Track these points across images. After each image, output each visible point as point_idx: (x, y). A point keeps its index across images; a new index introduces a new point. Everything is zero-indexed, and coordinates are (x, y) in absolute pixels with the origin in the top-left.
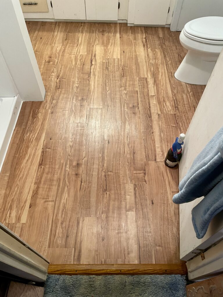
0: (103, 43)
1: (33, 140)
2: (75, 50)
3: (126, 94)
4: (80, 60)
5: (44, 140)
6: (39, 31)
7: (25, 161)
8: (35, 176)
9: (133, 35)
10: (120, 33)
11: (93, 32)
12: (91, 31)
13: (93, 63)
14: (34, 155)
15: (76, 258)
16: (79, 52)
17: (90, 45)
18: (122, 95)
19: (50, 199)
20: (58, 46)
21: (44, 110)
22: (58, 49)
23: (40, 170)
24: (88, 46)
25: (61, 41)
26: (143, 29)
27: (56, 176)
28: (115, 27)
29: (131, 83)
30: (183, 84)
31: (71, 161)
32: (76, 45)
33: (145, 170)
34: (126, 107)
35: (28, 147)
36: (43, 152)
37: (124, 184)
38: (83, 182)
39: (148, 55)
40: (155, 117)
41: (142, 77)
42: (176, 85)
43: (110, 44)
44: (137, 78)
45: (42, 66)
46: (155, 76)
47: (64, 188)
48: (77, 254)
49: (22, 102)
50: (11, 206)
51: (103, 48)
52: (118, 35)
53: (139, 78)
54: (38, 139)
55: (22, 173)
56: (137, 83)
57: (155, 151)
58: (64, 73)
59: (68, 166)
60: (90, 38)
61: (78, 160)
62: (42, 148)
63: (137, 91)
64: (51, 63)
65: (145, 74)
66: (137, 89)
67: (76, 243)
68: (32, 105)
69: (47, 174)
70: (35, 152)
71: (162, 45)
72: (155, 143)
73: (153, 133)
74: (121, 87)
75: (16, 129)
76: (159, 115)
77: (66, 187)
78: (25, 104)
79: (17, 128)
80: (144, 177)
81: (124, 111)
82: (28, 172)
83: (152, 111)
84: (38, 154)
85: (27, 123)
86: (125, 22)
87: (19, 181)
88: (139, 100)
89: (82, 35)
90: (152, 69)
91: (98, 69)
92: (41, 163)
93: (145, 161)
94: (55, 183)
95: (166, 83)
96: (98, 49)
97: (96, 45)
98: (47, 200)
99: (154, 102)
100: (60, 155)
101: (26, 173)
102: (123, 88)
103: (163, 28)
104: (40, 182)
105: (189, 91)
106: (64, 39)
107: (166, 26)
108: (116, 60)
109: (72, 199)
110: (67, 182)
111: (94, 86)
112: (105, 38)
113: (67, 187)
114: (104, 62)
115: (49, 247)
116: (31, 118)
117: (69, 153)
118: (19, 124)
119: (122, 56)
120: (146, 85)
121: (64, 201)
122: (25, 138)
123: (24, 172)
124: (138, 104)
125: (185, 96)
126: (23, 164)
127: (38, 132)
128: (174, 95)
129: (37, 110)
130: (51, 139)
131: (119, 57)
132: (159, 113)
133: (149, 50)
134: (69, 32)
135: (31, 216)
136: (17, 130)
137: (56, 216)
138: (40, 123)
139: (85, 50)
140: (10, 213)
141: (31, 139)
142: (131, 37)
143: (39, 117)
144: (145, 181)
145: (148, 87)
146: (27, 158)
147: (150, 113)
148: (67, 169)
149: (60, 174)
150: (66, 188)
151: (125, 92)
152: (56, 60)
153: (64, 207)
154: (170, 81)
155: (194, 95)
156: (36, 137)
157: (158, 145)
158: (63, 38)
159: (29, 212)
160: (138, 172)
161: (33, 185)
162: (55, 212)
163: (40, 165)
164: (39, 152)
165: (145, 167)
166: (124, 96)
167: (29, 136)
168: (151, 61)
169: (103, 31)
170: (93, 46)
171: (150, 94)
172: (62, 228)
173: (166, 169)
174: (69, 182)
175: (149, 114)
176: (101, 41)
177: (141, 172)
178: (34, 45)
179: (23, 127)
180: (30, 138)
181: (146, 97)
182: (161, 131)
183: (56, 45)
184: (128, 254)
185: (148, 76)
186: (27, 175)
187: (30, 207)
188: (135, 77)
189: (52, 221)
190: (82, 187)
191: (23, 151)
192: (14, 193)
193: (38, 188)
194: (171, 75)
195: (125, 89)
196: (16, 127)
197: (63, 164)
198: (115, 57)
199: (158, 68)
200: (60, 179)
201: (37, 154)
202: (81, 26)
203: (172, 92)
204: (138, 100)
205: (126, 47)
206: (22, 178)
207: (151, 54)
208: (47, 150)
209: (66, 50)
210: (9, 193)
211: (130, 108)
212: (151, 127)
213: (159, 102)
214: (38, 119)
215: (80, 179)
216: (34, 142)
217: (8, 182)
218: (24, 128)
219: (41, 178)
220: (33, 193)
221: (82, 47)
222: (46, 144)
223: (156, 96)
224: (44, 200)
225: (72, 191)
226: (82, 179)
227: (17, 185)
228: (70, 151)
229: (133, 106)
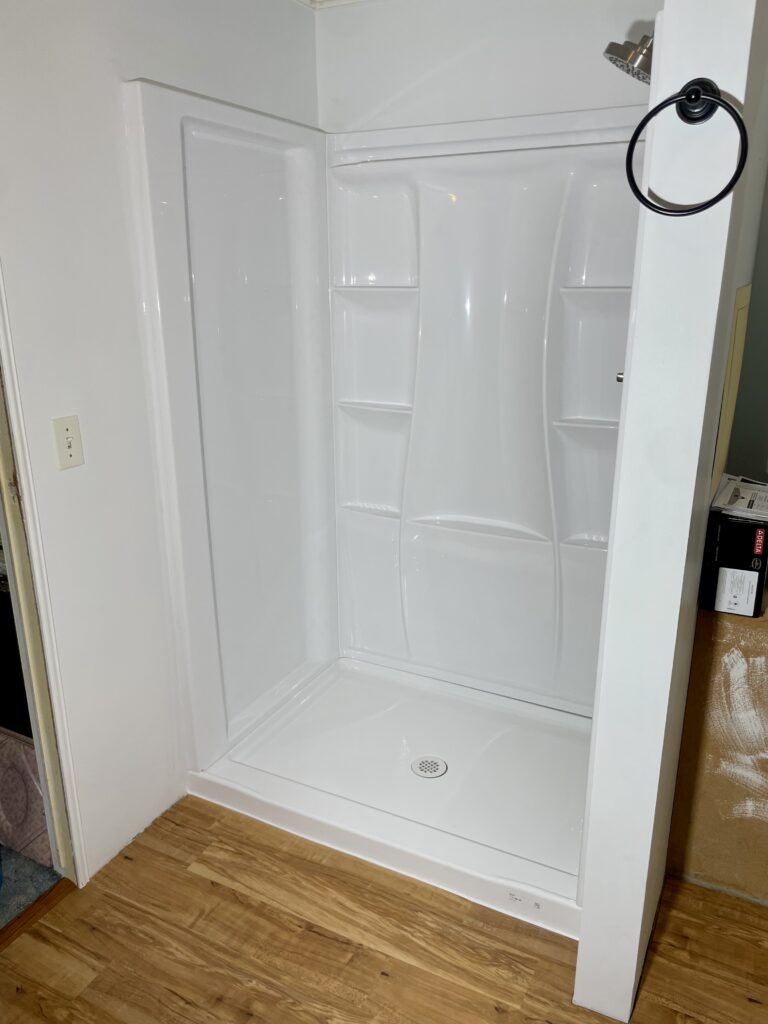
1: (405, 930)
5: (387, 956)
7: (342, 898)
8: (283, 908)
14: (351, 922)
15: (43, 930)
19: (200, 923)
21: (525, 991)
23: (296, 922)
27: (253, 951)
31: (272, 1002)
35: (385, 914)
36: (348, 943)
38: (188, 1006)
47: (203, 957)
49: (577, 939)
50: (241, 854)
54: (401, 943)
55: (309, 886)
59: (262, 988)
62: (361, 945)
67: (67, 939)
68: (562, 964)
69: (272, 935)
70: (358, 925)
75: (464, 903)
77: (204, 963)
78: (572, 946)
79: (469, 906)
82: (306, 898)
84: (346, 930)
85: (481, 933)
87: (293, 879)
92: (316, 930)
94: (235, 943)
98: (204, 917)
100: (310, 979)
101: (306, 893)
104: (261, 915)
109: (165, 965)
113: (203, 966)
116: (499, 946)
117: (304, 1007)
118: (486, 915)
121: (171, 947)
122: (420, 914)
123: (312, 890)
126: (333, 893)
127: (431, 949)
129: (532, 972)
130: (383, 974)
135: (195, 881)
136: (459, 905)
137: (153, 923)
138: (465, 963)
140: (226, 850)
141: (412, 927)
143: (492, 968)
146: (349, 904)
148: (254, 983)
149: (251, 963)
150: (200, 962)
153: (157, 943)
156: (412, 941)
159: (203, 880)
161: (264, 899)
162: (165, 925)
163: (310, 927)
164: (353, 935)
167: (426, 927)
172: (119, 925)
174: (211, 974)
179: (467, 920)
180: (416, 926)
186: (298, 894)
187: (212, 883)
189: (149, 913)
190: (174, 998)
192: (266, 863)
193: (248, 907)
196: (474, 903)
197: (278, 978)
200: (236, 956)
201: (350, 927)
206: (298, 883)
208: (350, 955)
210: (275, 857)
214: (488, 965)
215: (201, 1002)
216: (396, 931)
217: (304, 859)
218: (461, 921)
219: (270, 919)
220: (243, 895)
224: (207, 911)
225: (184, 973)
226: (196, 1006)
227: (285, 873)
228: (311, 1009)
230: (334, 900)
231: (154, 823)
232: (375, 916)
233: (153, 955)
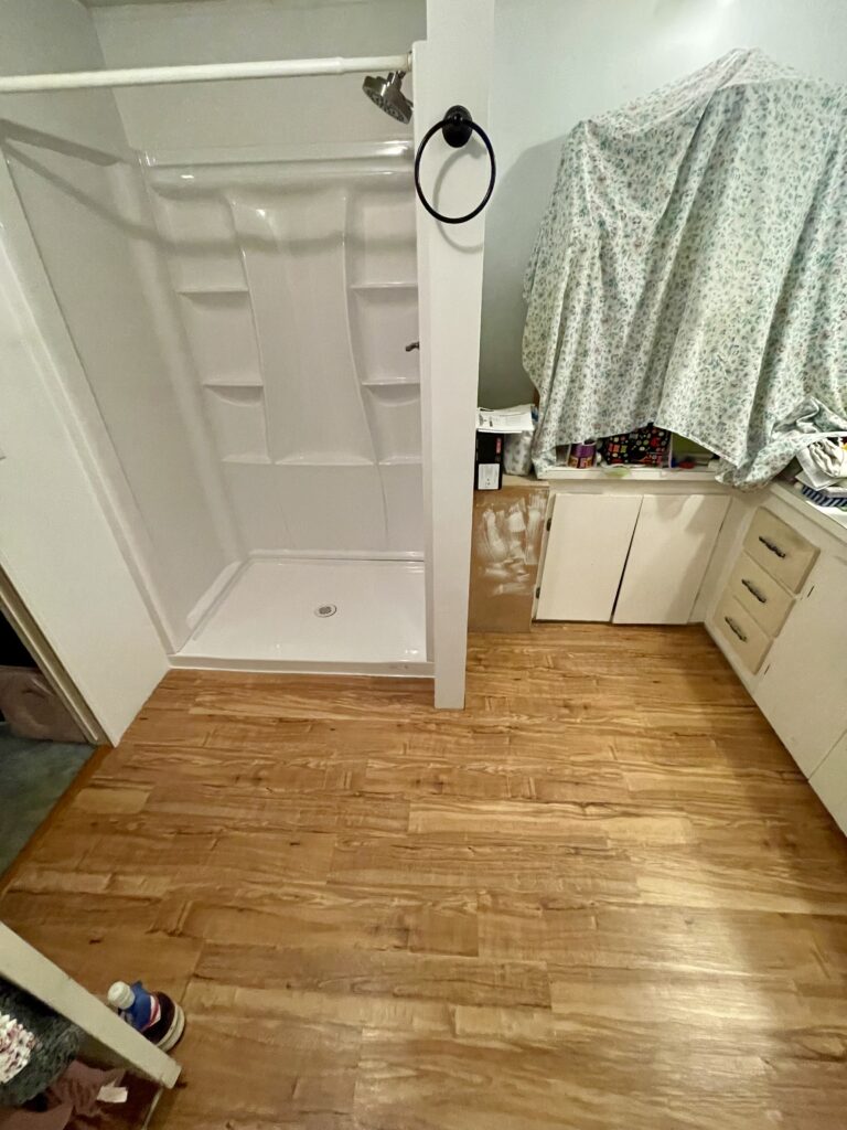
0: (709, 842)
1: (337, 703)
3: (460, 910)
4: (597, 774)
5: (332, 720)
6: (687, 675)
7: (295, 698)
8: (260, 715)
12: (763, 802)
13: (592, 810)
14: (305, 709)
15: (96, 782)
16: (630, 771)
18: (455, 894)
19: (210, 740)
21: (410, 711)
22: (627, 721)
23: (271, 720)
24: (673, 792)
25: (666, 724)
27: (250, 744)
29: (517, 935)
31: (271, 767)
32: (661, 760)
33: (181, 935)
34: (404, 902)
35: (324, 699)
36: (306, 720)
38: (219, 788)
40: (351, 1009)
44: (542, 965)
47: (219, 759)
48: (101, 783)
49: (433, 677)
50: (222, 693)
51: (682, 841)
52: (797, 907)
53: (544, 976)
54: (337, 711)
55: (274, 698)
57: (224, 981)
58: (532, 740)
59: (262, 762)
61: (267, 779)
62: (314, 719)
63: (476, 954)
64: (564, 711)
66: (485, 955)
68: (427, 692)
69: (258, 732)
70: (309, 709)
72: (250, 986)
73: (288, 987)
74: (494, 895)
75: (366, 679)
77: (220, 762)
78: (431, 682)
79: (370, 679)
80: (165, 930)
81: (391, 896)
82: (273, 705)
84: (303, 714)
85: (380, 690)
87: (261, 697)
88: (434, 958)
89: (726, 777)
90: (613, 1053)
91: (565, 823)
92: (285, 720)
93: (209, 941)
96: (668, 826)
97: (692, 821)
98: (210, 736)
99: (420, 1019)
100: (289, 748)
101: (272, 703)
102: (488, 900)
108: (630, 888)
109: (195, 772)
110: (229, 763)
111: (493, 812)
112: (748, 851)
113: (220, 764)
114: (606, 844)
116: (390, 694)
117: (291, 763)
118: (379, 683)
120: (510, 998)
121: (195, 760)
122: (344, 692)
123: (275, 700)
124: (413, 950)
126: (289, 697)
127: (356, 708)
129: (411, 701)
130: (331, 729)
132: (366, 1035)
133: (758, 1064)
134: (720, 740)
135: (197, 718)
136: (364, 680)
137: (177, 751)
138: (375, 709)
139: (650, 787)
140: (211, 694)
142: (818, 971)
143: (390, 706)
144: (152, 931)
145: (495, 1005)
146: (301, 700)
147: (370, 993)
148: (256, 762)
149: (251, 751)
150: (218, 762)
151: (471, 906)
153: (186, 761)
156: (342, 707)
157: (241, 995)
158: (683, 728)
160: (185, 914)
162: (186, 749)
163: (281, 720)
164: (310, 716)
165: (189, 936)
166: (453, 901)
167: (349, 697)
169: (791, 846)
170: (681, 809)
171: (459, 1009)
172: (154, 760)
174: (227, 766)
175: (367, 987)
176: (723, 835)
177: (182, 926)
179: (370, 686)
180: (342, 699)
181: (444, 989)
183: (642, 715)
185: (560, 1017)
186: (268, 705)
187: (209, 716)
188: (546, 954)
189: (172, 746)
190: (209, 788)
191: (316, 693)
192: (243, 694)
193: (238, 721)
195: (482, 908)
197: (269, 754)
199: (623, 1088)
200: (240, 751)
201: (306, 712)
202: (781, 773)
204: (432, 950)
206: (265, 699)
208: (310, 727)
209: (627, 739)
210: (246, 689)
211: (400, 920)
212: (314, 987)
214: (387, 705)
215: (227, 783)
216: (331, 705)
218: (366, 688)
219: (254, 724)
220: (232, 716)
222: (323, 724)
223: (449, 1038)
224: (212, 732)
225: (209, 771)
226: (225, 787)
227: (256, 696)
228: (296, 763)
229: (407, 930)
230: (291, 701)
231: (154, 692)
232: (317, 701)
233: (185, 769)
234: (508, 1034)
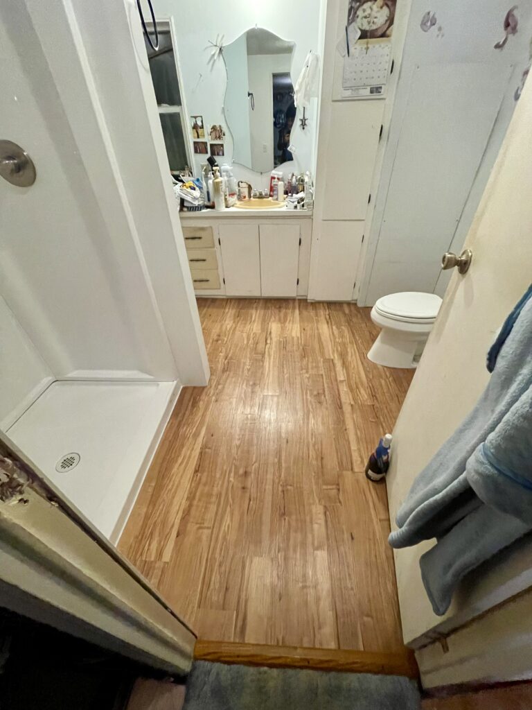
0: (280, 320)
1: (190, 436)
2: (248, 327)
3: (308, 378)
4: (253, 339)
5: (204, 437)
6: (208, 308)
7: (177, 465)
8: (188, 489)
9: (314, 311)
10: (299, 310)
11: (268, 308)
12: (266, 308)
13: (268, 342)
14: (190, 457)
15: (238, 629)
16: (252, 330)
17: (264, 322)
18: (303, 380)
19: (206, 525)
20: (228, 323)
21: (207, 397)
22: (229, 327)
23: (195, 479)
24: (262, 324)
25: (232, 318)
26: (325, 305)
27: (215, 489)
28: (294, 303)
29: (314, 364)
30: (379, 366)
31: (237, 468)
32: (248, 322)
33: (338, 485)
34: (308, 394)
35: (183, 446)
36: (201, 453)
37: (310, 505)
38: (252, 500)
39: (333, 333)
40: (347, 409)
41: (327, 357)
42: (370, 368)
43: (288, 321)
44: (322, 360)
45: (209, 345)
46: (343, 356)
47: (226, 508)
48: (240, 623)
49: (182, 387)
50: (152, 534)
51: (279, 325)
52: (297, 312)
54: (196, 435)
55: (171, 483)
56: (321, 364)
57: (351, 456)
58: (234, 353)
59: (232, 475)
60: (264, 315)
61: (246, 467)
62: (201, 448)
63: (322, 375)
64: (220, 342)
65: (331, 355)
66: (322, 372)
67: (239, 601)
68: (193, 391)
69: (205, 485)
70: (191, 453)
71: (349, 322)
72: (349, 443)
73: (346, 430)
74: (302, 369)
75: (171, 422)
76: (352, 405)
77: (229, 507)
78: (185, 389)
79: (172, 420)
80: (338, 494)
81: (307, 399)
82: (180, 481)
83: (343, 399)
84: (195, 456)
85: (185, 414)
86: (305, 298)
87: (167, 494)
88: (326, 386)
89: (257, 312)
90: (339, 349)
91: (274, 349)
92: (197, 469)
93: (338, 470)
94: (213, 499)
95: (357, 365)
96: (274, 327)
97: (272, 322)
98: (202, 525)
99: (344, 389)
100: (223, 459)
101: (176, 483)
102: (304, 371)
103: (349, 304)
104: (194, 498)
105: (388, 375)
106: (237, 315)
107: (353, 302)
108: (295, 339)
109: (236, 524)
110: (230, 500)
111: (269, 368)
112: (282, 315)
114: (281, 341)
115: (199, 607)
116: (189, 408)
117: (235, 455)
118: (175, 414)
119: (302, 335)
120: (332, 367)
121: (224, 530)
122: (180, 434)
123: (174, 481)
124: (324, 391)
125: (383, 382)
126: (175, 470)
127: (197, 425)
128: (369, 380)
129: (198, 397)
130: (212, 435)
131: (299, 335)
132: (352, 403)
133: (334, 327)
134: (241, 309)
135: (178, 549)
137: (212, 554)
139: (259, 327)
140: (149, 545)
141: (187, 435)
142: (312, 313)
143: (200, 406)
144: (340, 502)
145: (335, 371)
146: (180, 461)
147: (341, 403)
148: (232, 479)
149: (222, 486)
150: (228, 509)
151: (308, 375)
152: (226, 339)
153: (224, 538)
154: (362, 363)
155: (394, 380)
156: (195, 432)
157: (354, 447)
158: (235, 315)
159: (176, 543)
160: (329, 487)
161: (184, 501)
163: (196, 471)
164: (196, 454)
165: (338, 481)
166: (306, 380)
167: (186, 430)
168: (337, 340)
169: (280, 307)
170: (268, 324)
171: (339, 379)
172: (220, 574)
173: (368, 484)
174: (233, 500)
175: (339, 403)
176: (277, 317)
177: (334, 487)
178: (202, 323)
179: (179, 419)
180: (187, 433)
181: (334, 383)
182: (356, 427)
183: (227, 322)
184: (320, 628)
185: (334, 357)
186: (177, 486)
187: (177, 536)
188: (319, 358)
189: (207, 560)
190: (250, 508)
191: (176, 451)
192: (158, 513)
193: (190, 506)
194: (363, 357)
195: (307, 372)
196: (171, 418)
197: (226, 472)
198: (294, 334)
199: (346, 349)
200: (221, 494)
201: (193, 455)
202: (255, 302)
203: (367, 376)
204: (323, 386)
205: (306, 324)
206: (170, 490)
207: (336, 332)
208: (207, 450)
209: (237, 328)
210: (152, 512)
211: (315, 396)
212: (344, 421)
213: (351, 390)
214: (199, 408)
215: (248, 495)
216: (190, 440)
217: (152, 495)
219: (196, 491)
220: (183, 513)
221: (255, 324)
222: (206, 442)
223: (346, 382)
224: (198, 526)
225: (236, 513)
226: (250, 496)
227: (164, 500)
228: (235, 452)
229: (318, 394)
230: (178, 469)
232: (184, 449)
234: (341, 368)
